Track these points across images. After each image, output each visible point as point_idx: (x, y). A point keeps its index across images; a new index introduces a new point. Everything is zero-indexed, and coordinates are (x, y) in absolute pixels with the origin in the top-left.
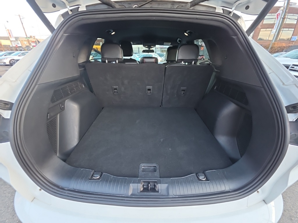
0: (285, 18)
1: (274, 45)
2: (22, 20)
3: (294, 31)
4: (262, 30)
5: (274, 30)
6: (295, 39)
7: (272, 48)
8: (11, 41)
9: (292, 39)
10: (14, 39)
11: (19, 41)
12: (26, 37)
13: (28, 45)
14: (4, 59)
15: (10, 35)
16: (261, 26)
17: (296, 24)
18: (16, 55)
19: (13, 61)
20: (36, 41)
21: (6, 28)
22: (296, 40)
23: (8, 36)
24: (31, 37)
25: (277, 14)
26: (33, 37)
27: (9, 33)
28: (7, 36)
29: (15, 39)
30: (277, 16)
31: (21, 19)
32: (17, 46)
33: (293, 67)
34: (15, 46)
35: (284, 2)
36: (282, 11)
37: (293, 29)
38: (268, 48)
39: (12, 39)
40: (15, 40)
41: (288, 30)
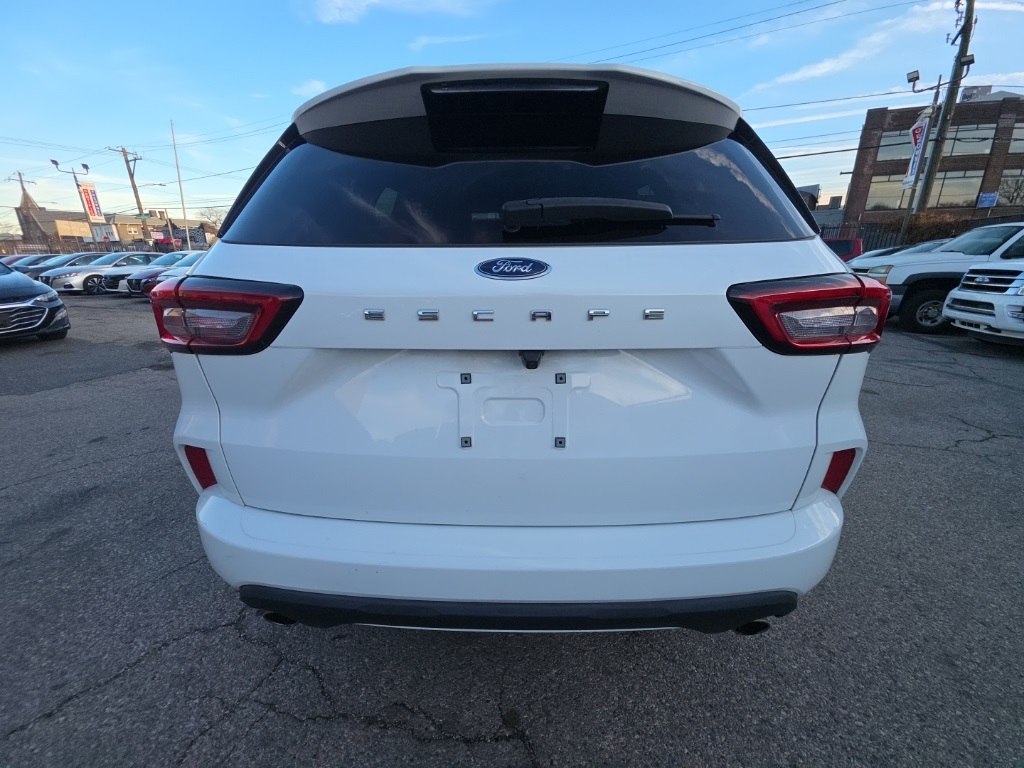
0: (944, 139)
1: (916, 219)
2: (131, 164)
3: (984, 176)
4: (874, 179)
5: (910, 178)
6: (993, 201)
7: (911, 229)
8: (93, 225)
9: (983, 202)
10: (103, 217)
11: (114, 227)
12: (137, 212)
13: (142, 237)
14: (70, 274)
15: (91, 208)
16: (871, 167)
17: (991, 154)
18: (105, 263)
19: (95, 279)
20: (167, 225)
21: (78, 185)
22: (995, 205)
23: (82, 210)
24: (151, 214)
25: (914, 131)
26: (158, 215)
27: (89, 202)
28: (80, 209)
29: (106, 219)
30: (915, 135)
31: (127, 162)
32: (107, 241)
33: (972, 279)
34: (102, 240)
35: (935, 91)
36: (928, 119)
37: (981, 173)
38: (899, 230)
39: (94, 219)
40: (104, 221)
41: (964, 177)
